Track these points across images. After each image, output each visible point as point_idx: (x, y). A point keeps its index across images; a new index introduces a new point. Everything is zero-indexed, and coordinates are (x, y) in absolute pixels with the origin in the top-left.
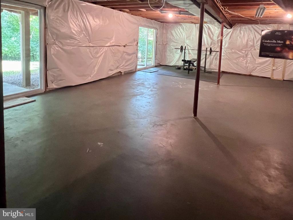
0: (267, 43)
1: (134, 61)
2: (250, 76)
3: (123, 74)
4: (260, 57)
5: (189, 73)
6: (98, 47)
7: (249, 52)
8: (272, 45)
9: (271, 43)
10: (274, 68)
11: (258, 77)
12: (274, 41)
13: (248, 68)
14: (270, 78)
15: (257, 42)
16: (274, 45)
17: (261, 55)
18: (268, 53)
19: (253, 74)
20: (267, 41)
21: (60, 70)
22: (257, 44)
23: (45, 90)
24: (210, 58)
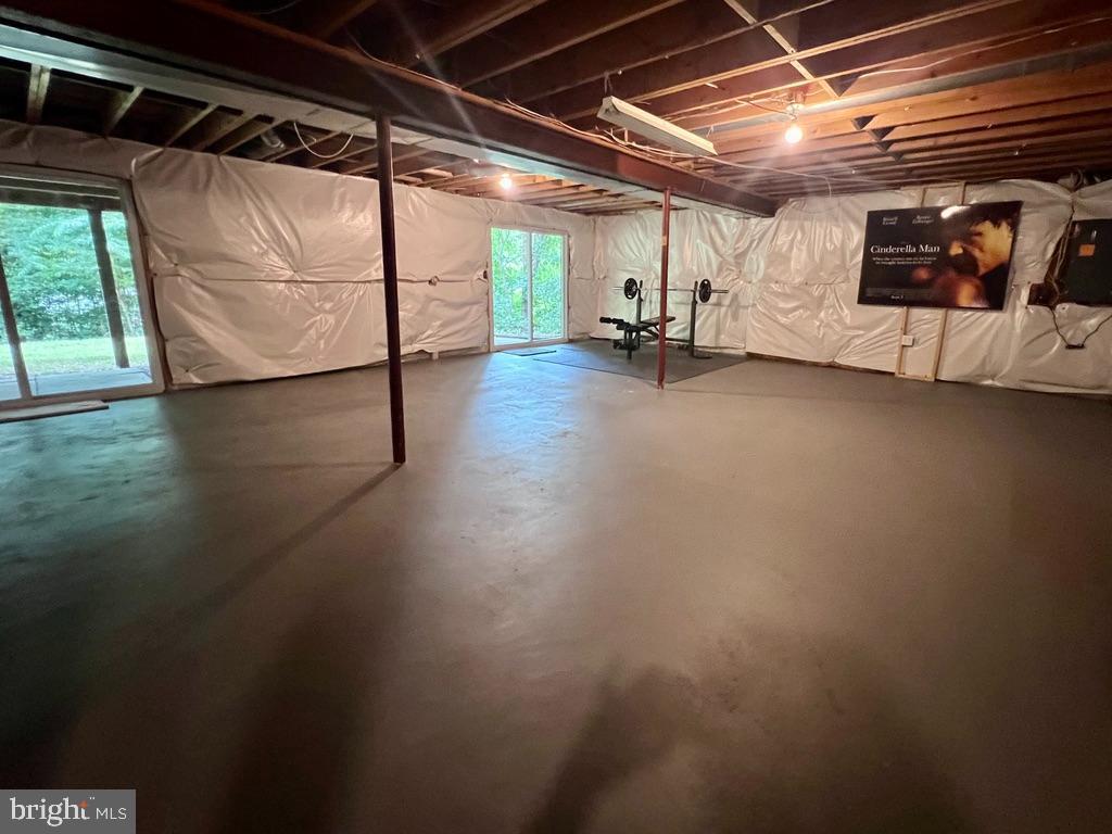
0: (883, 255)
1: (474, 325)
2: (832, 366)
3: (435, 357)
4: (860, 306)
5: (630, 357)
6: (329, 284)
7: (829, 290)
8: (901, 262)
9: (900, 255)
10: (907, 340)
11: (855, 370)
12: (909, 249)
13: (826, 343)
14: (893, 374)
15: (853, 256)
16: (908, 261)
17: (864, 299)
18: (886, 291)
19: (839, 361)
20: (886, 250)
21: (201, 340)
22: (854, 262)
23: (166, 386)
24: (716, 312)
